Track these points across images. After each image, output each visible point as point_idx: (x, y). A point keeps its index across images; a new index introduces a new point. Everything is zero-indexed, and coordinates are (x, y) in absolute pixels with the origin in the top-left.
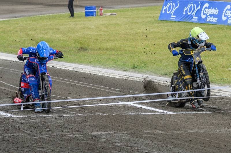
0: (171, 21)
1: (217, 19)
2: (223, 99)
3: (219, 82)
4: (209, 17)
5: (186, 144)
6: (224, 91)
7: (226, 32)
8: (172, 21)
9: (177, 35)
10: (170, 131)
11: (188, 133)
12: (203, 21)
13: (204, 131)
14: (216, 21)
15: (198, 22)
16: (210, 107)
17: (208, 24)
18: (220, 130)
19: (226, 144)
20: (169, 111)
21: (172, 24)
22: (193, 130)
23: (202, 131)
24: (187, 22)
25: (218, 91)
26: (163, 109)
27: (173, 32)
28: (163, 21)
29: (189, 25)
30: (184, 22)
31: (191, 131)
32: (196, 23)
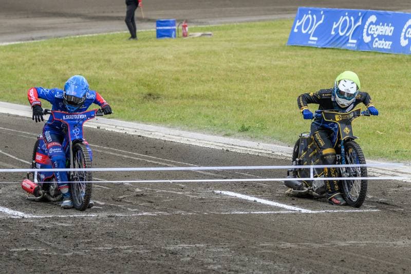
0: (310, 47)
1: (392, 44)
2: (401, 187)
3: (395, 157)
4: (377, 39)
5: (335, 267)
6: (403, 173)
7: (407, 66)
8: (312, 47)
9: (320, 73)
10: (305, 244)
11: (338, 247)
12: (367, 47)
13: (366, 243)
14: (389, 48)
15: (357, 49)
16: (377, 200)
17: (376, 53)
18: (394, 243)
19: (405, 268)
20: (305, 209)
21: (312, 52)
22: (347, 242)
23: (363, 243)
24: (338, 49)
25: (392, 173)
26: (293, 205)
27: (312, 66)
28: (295, 46)
29: (341, 54)
30: (333, 49)
31: (343, 244)
32: (354, 51)
